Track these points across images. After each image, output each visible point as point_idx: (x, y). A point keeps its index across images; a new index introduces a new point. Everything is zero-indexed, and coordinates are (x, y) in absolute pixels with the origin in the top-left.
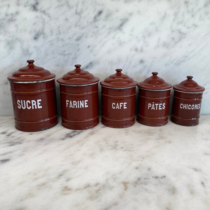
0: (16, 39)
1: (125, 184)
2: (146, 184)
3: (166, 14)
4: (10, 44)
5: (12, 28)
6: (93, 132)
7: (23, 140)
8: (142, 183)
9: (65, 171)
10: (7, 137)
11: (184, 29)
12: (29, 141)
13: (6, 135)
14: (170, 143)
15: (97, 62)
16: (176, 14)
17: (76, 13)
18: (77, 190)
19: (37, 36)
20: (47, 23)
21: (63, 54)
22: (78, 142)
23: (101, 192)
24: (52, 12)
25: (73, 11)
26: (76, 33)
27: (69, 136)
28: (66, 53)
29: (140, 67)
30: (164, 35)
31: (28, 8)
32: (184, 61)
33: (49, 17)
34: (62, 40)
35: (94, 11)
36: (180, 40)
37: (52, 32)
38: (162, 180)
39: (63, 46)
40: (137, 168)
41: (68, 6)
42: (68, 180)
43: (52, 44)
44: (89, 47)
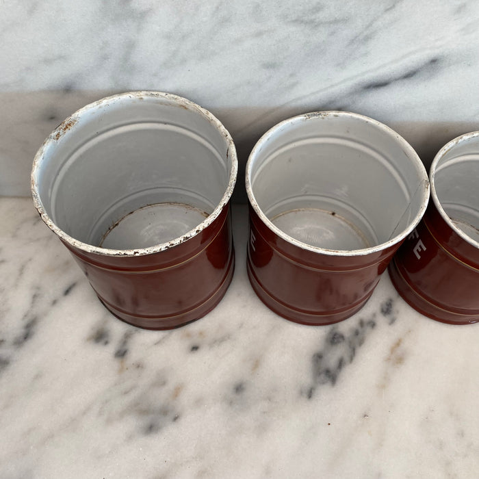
6: (399, 343)
7: (177, 393)
13: (112, 348)
15: (468, 58)
21: (308, 20)
27: (323, 370)
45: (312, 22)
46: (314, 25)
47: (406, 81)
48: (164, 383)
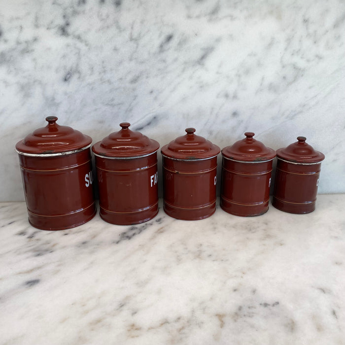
0: (35, 81)
1: (220, 317)
2: (251, 316)
3: (273, 39)
4: (25, 90)
5: (27, 63)
6: (162, 228)
7: (54, 245)
8: (245, 315)
9: (128, 298)
10: (28, 240)
11: (301, 63)
12: (64, 247)
13: (26, 236)
14: (281, 245)
15: (165, 116)
16: (289, 40)
17: (131, 39)
18: (150, 328)
19: (68, 76)
20: (84, 55)
21: (111, 104)
22: (142, 246)
23: (186, 331)
24: (91, 37)
25: (126, 35)
27: (125, 236)
28: (115, 102)
29: (233, 122)
30: (271, 72)
31: (53, 31)
32: (301, 112)
33: (87, 45)
34: (109, 82)
35: (160, 36)
36: (295, 79)
37: (92, 69)
38: (275, 309)
39: (111, 91)
40: (235, 290)
41: (118, 27)
42: (134, 313)
43: (92, 89)
44: (152, 92)
45: (112, 105)
46: (113, 106)
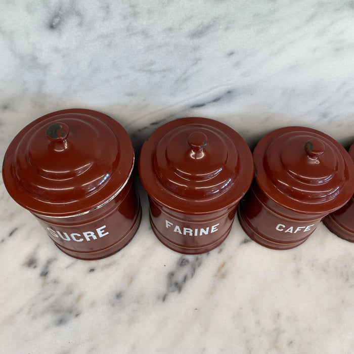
7: (79, 299)
13: (38, 270)
15: (250, 90)
19: (57, 20)
21: (147, 69)
26: (192, 16)
27: (174, 283)
28: (154, 67)
37: (106, 8)
39: (148, 49)
43: (109, 45)
44: (231, 54)
45: (150, 71)
46: (152, 72)
47: (214, 103)
48: (71, 293)
